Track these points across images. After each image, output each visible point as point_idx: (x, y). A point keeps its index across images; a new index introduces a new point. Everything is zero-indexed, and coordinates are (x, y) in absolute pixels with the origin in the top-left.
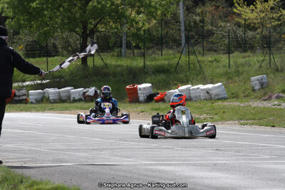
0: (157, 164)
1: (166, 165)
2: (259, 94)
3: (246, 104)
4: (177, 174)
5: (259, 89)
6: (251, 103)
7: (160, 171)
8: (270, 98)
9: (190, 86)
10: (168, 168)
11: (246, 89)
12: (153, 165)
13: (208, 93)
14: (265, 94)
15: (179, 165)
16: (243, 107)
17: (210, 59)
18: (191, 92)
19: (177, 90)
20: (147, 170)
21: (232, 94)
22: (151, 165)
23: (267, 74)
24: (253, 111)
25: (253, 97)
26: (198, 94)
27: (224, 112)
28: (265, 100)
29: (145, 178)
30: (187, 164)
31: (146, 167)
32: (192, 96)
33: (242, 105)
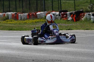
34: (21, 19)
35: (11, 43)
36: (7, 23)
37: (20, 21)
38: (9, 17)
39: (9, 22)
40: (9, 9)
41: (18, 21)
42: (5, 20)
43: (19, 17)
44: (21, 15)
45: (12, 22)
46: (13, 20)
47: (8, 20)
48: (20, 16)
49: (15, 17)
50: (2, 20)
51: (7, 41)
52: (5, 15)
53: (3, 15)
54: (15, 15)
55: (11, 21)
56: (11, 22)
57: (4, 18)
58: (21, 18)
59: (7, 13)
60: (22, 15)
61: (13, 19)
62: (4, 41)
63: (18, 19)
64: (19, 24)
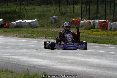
0: (10, 56)
1: (14, 56)
2: (54, 25)
3: (48, 29)
4: (20, 59)
5: (54, 23)
6: (51, 29)
7: (12, 58)
8: (59, 27)
9: (21, 21)
10: (15, 57)
11: (48, 23)
12: (8, 56)
13: (30, 24)
14: (57, 25)
15: (20, 56)
16: (47, 31)
17: (31, 8)
18: (22, 23)
19: (15, 23)
20: (6, 58)
21: (41, 25)
22: (7, 56)
23: (58, 16)
24: (52, 33)
25: (51, 26)
26: (25, 25)
27: (38, 33)
28: (57, 28)
29: (5, 61)
30: (24, 56)
31: (5, 57)
32: (22, 25)
33: (47, 30)
34: (111, 29)
35: (91, 59)
36: (92, 33)
37: (109, 32)
38: (95, 26)
39: (94, 32)
40: (96, 15)
41: (106, 32)
42: (90, 30)
43: (108, 26)
44: (110, 24)
45: (98, 33)
46: (100, 30)
47: (94, 29)
48: (110, 26)
49: (103, 26)
50: (86, 30)
51: (86, 56)
52: (90, 22)
53: (88, 23)
54: (103, 24)
55: (98, 31)
56: (96, 33)
57: (89, 26)
58: (111, 27)
59: (94, 20)
60: (112, 24)
61: (100, 28)
62: (82, 56)
63: (107, 29)
64: (108, 35)
